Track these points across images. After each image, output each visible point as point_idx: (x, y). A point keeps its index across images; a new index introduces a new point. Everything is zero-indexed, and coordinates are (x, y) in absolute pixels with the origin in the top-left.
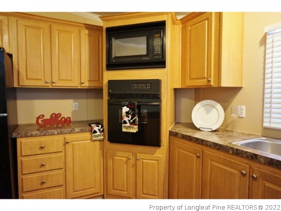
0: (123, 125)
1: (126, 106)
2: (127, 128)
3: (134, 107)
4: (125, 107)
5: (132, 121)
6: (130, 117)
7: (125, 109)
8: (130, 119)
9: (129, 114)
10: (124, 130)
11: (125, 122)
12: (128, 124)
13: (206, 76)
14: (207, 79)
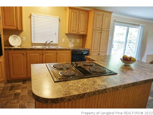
13: (15, 26)
14: (16, 27)
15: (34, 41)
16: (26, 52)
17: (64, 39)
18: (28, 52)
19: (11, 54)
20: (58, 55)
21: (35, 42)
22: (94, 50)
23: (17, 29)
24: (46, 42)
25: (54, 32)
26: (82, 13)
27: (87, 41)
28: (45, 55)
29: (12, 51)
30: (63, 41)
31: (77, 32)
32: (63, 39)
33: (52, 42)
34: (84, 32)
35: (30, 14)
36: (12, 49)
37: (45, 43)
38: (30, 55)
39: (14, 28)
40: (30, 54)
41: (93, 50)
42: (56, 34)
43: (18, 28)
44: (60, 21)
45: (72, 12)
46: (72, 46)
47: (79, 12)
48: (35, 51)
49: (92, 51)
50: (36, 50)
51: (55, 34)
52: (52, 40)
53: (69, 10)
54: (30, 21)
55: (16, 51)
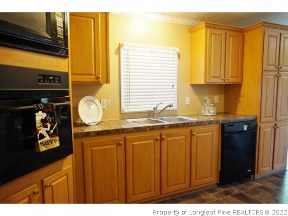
0: (39, 142)
1: (41, 110)
2: (47, 143)
3: (53, 110)
4: (40, 112)
5: (52, 131)
6: (49, 126)
7: (40, 116)
8: (48, 129)
9: (47, 122)
10: (43, 149)
11: (42, 137)
12: (47, 138)
13: (92, 75)
14: (95, 76)
15: (128, 109)
16: (125, 138)
17: (189, 98)
18: (128, 136)
19: (90, 147)
20: (194, 138)
21: (130, 110)
22: (266, 117)
23: (98, 80)
24: (154, 109)
25: (169, 84)
26: (231, 36)
27: (241, 99)
28: (168, 140)
29: (93, 138)
30: (187, 103)
31: (222, 79)
32: (186, 98)
33: (170, 106)
34: (237, 77)
35: (118, 46)
36: (93, 134)
37: (152, 109)
38: (133, 145)
39: (92, 78)
40: (134, 143)
41: (263, 119)
42: (173, 86)
43: (98, 78)
44: (179, 56)
45: (212, 34)
46: (210, 113)
47: (226, 33)
48: (144, 133)
49: (262, 121)
50: (148, 129)
51: (171, 87)
52: (169, 103)
53: (204, 29)
54: (117, 62)
55: (102, 137)
